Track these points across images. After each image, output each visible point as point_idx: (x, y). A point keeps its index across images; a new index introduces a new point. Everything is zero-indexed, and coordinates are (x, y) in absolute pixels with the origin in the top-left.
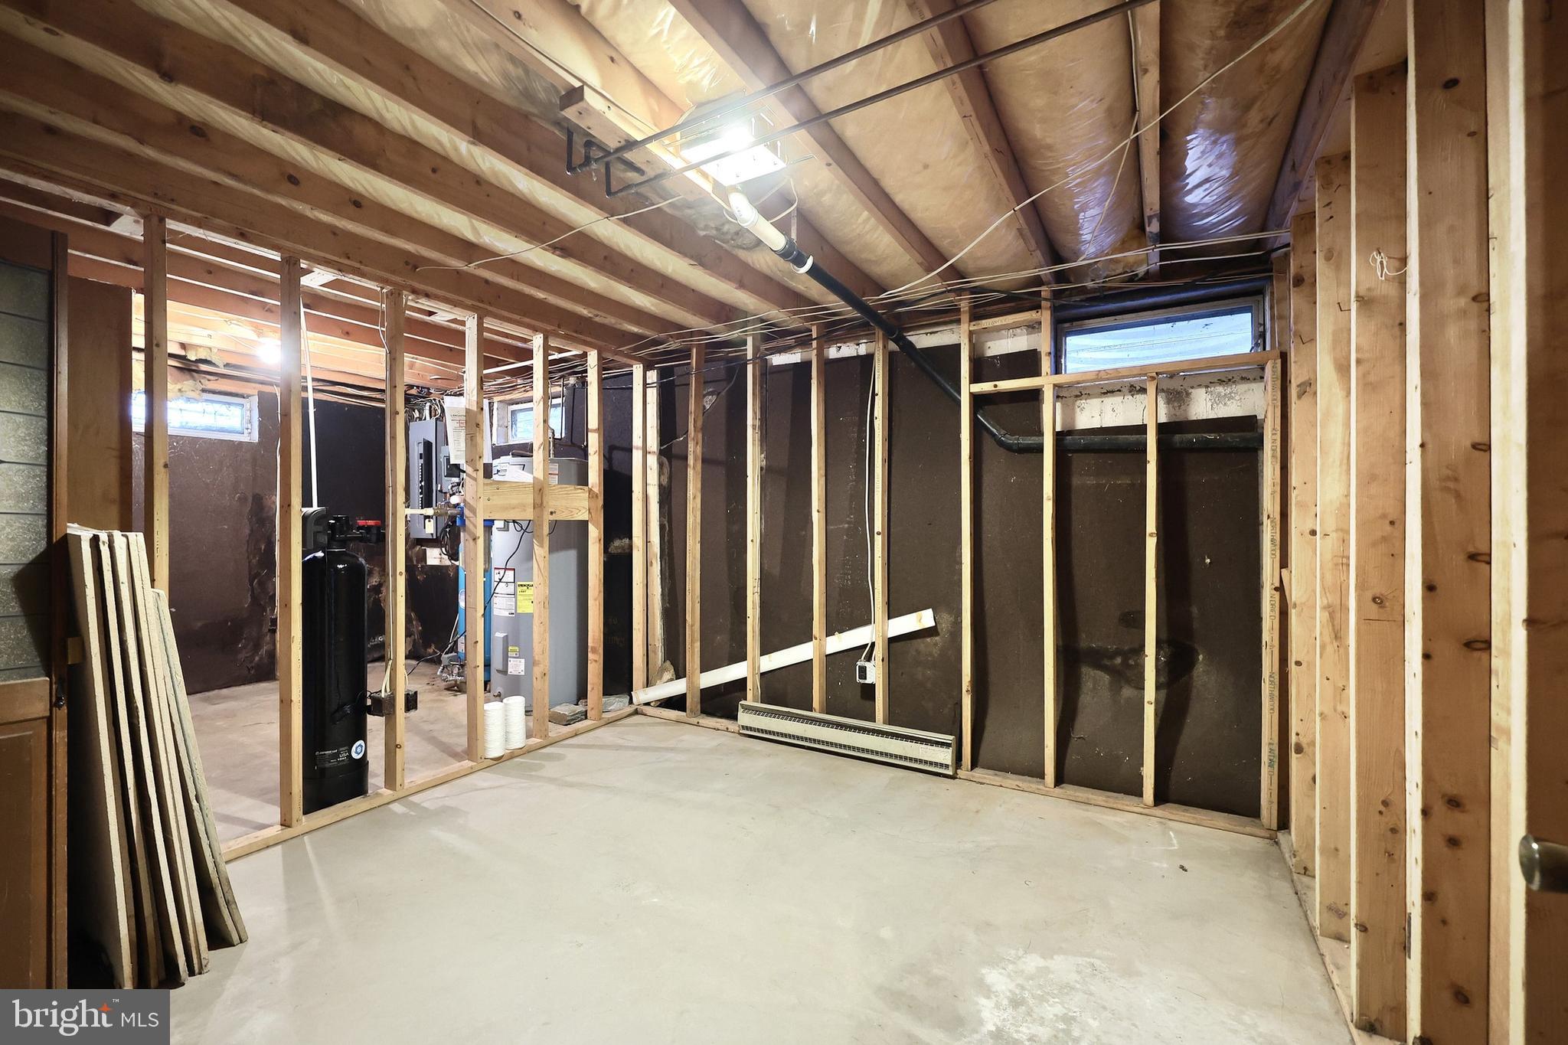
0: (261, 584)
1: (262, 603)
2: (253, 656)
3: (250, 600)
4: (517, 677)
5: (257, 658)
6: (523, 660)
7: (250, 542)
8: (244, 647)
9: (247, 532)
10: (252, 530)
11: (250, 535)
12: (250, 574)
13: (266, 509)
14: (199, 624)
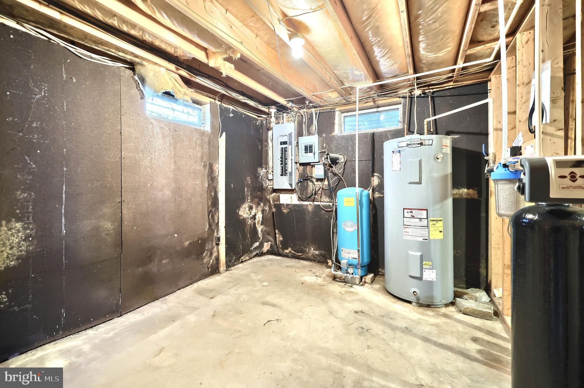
0: (213, 217)
1: (213, 228)
2: (210, 260)
3: (208, 226)
4: (431, 283)
5: (211, 261)
6: (435, 271)
7: (208, 191)
8: (206, 255)
9: (207, 185)
10: (209, 185)
11: (208, 188)
12: (208, 211)
13: (214, 172)
14: (187, 243)
